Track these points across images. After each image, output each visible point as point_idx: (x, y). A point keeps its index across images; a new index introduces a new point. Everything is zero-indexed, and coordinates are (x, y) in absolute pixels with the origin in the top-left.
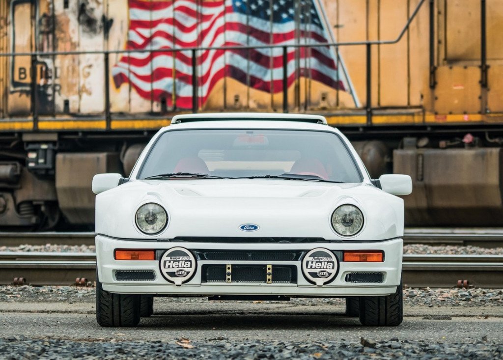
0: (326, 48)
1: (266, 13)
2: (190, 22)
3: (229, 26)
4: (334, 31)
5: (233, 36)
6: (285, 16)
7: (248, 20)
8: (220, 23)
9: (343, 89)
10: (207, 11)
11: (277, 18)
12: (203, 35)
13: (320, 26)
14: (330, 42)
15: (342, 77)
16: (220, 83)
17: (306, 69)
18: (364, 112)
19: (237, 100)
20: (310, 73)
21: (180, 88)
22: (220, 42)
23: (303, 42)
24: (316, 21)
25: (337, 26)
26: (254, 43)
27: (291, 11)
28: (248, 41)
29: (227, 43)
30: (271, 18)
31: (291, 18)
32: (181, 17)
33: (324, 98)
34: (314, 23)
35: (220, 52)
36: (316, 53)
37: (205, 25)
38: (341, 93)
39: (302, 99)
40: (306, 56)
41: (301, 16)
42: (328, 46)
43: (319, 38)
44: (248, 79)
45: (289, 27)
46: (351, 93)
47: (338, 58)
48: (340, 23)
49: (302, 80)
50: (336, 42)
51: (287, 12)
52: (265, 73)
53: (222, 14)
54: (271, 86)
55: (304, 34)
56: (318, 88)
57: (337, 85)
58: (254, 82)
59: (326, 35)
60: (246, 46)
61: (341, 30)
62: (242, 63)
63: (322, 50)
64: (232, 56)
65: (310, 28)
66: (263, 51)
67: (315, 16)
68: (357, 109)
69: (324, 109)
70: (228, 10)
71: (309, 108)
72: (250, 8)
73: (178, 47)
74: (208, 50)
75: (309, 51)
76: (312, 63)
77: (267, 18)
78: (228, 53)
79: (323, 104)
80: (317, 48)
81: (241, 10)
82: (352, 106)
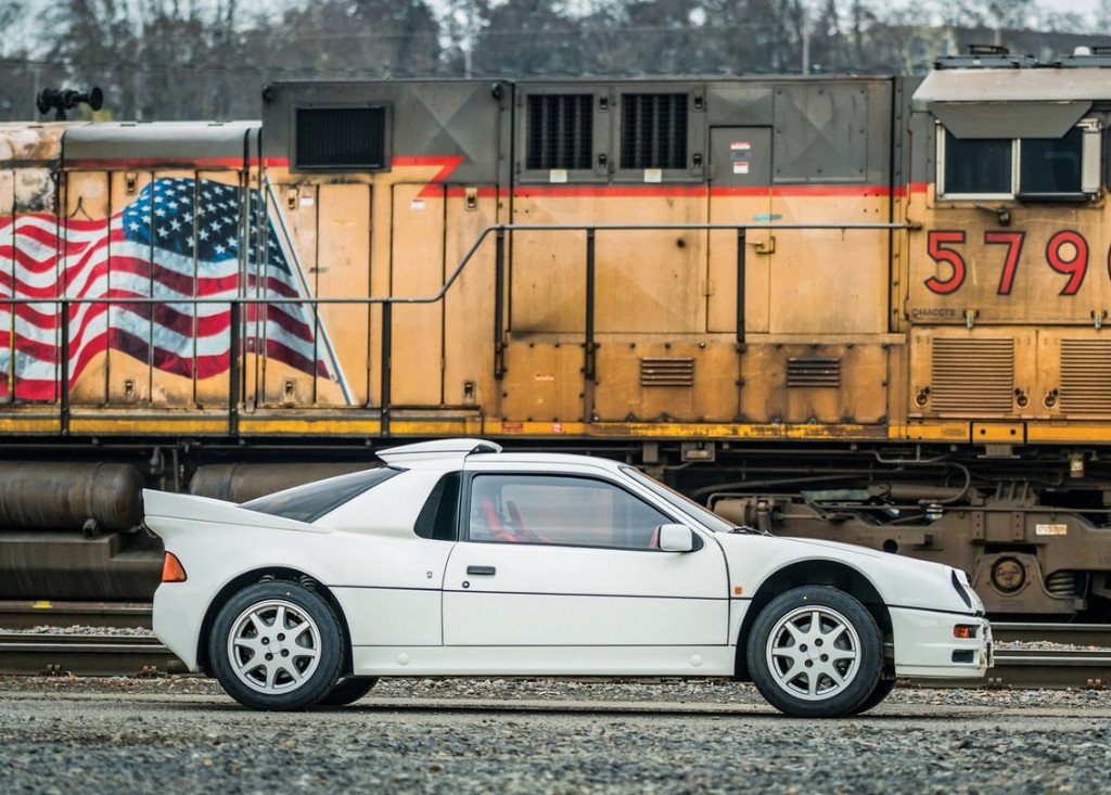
0: (295, 306)
1: (185, 243)
2: (44, 253)
3: (117, 263)
4: (310, 278)
5: (123, 280)
6: (220, 249)
7: (152, 255)
8: (100, 256)
9: (325, 375)
10: (75, 236)
11: (206, 253)
12: (67, 277)
13: (287, 270)
14: (302, 296)
15: (323, 355)
16: (100, 357)
17: (257, 339)
18: (377, 415)
19: (129, 387)
20: (265, 347)
21: (22, 366)
22: (98, 289)
23: (252, 295)
24: (277, 259)
25: (316, 270)
26: (163, 293)
27: (232, 242)
28: (152, 291)
29: (111, 292)
30: (195, 252)
31: (231, 253)
32: (26, 245)
33: (289, 389)
34: (273, 262)
35: (98, 307)
36: (275, 313)
37: (72, 260)
38: (320, 380)
39: (250, 390)
40: (257, 319)
41: (250, 251)
42: (300, 304)
43: (284, 289)
44: (152, 352)
45: (228, 268)
46: (339, 381)
47: (317, 321)
48: (322, 265)
49: (251, 357)
50: (313, 297)
51: (225, 244)
52: (183, 344)
53: (104, 243)
54: (192, 365)
55: (253, 280)
56: (278, 373)
57: (315, 368)
58: (162, 359)
59: (296, 284)
60: (147, 297)
61: (322, 276)
62: (139, 326)
63: (289, 309)
64: (121, 314)
65: (267, 271)
66: (180, 308)
67: (277, 251)
68: (349, 408)
69: (290, 406)
70: (115, 236)
72: (158, 234)
73: (20, 296)
74: (75, 304)
75: (264, 309)
76: (271, 330)
77: (187, 252)
78: (113, 309)
79: (287, 399)
80: (279, 306)
81: (139, 237)
82: (342, 402)
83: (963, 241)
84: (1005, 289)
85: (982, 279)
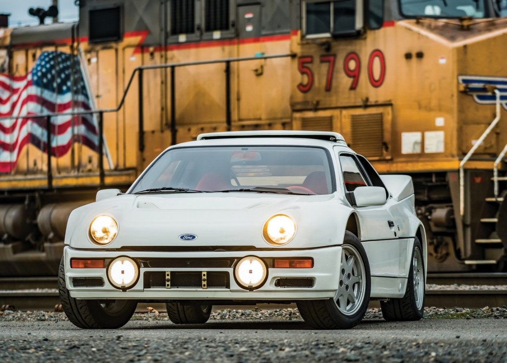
0: (90, 116)
1: (52, 86)
2: (5, 95)
3: (30, 98)
4: (96, 100)
5: (32, 107)
6: (64, 88)
7: (42, 92)
8: (24, 95)
10: (16, 85)
11: (61, 92)
12: (14, 106)
13: (86, 96)
14: (93, 110)
16: (25, 148)
17: (78, 135)
19: (35, 164)
20: (81, 139)
22: (24, 113)
23: (76, 111)
24: (84, 92)
25: (98, 96)
26: (45, 112)
27: (69, 84)
28: (42, 111)
29: (29, 113)
30: (56, 90)
31: (69, 90)
33: (90, 161)
34: (83, 94)
35: (25, 120)
36: (84, 121)
37: (15, 98)
39: (76, 163)
40: (78, 124)
41: (75, 88)
42: (92, 114)
43: (86, 106)
44: (42, 144)
45: (67, 98)
46: (107, 156)
48: (100, 93)
49: (76, 145)
51: (66, 85)
52: (53, 140)
53: (26, 87)
54: (56, 151)
55: (77, 104)
56: (86, 152)
59: (91, 106)
60: (39, 114)
61: (101, 99)
62: (38, 131)
63: (88, 117)
64: (32, 125)
65: (81, 98)
67: (84, 88)
68: (110, 170)
69: (90, 170)
70: (29, 84)
71: (81, 170)
72: (42, 82)
74: (17, 118)
75: (80, 118)
76: (82, 129)
77: (54, 90)
78: (29, 122)
79: (89, 167)
80: (85, 116)
81: (37, 84)
82: (108, 167)
83: (311, 62)
84: (328, 88)
85: (320, 83)
